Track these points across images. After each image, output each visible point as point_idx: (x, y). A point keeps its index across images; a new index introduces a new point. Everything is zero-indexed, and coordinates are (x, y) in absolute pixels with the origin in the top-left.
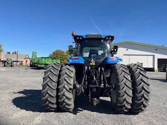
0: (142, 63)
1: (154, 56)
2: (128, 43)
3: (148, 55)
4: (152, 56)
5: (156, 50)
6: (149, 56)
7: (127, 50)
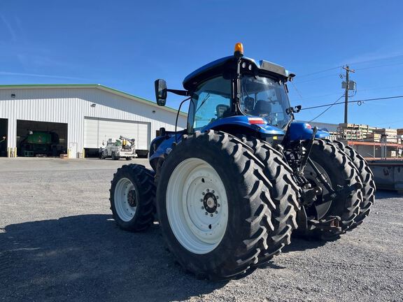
0: (133, 140)
1: (149, 124)
2: (96, 89)
3: (138, 122)
4: (146, 125)
5: (154, 112)
6: (140, 125)
7: (93, 106)
